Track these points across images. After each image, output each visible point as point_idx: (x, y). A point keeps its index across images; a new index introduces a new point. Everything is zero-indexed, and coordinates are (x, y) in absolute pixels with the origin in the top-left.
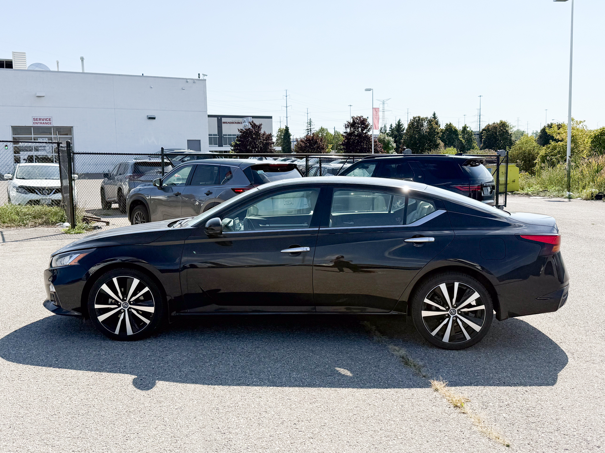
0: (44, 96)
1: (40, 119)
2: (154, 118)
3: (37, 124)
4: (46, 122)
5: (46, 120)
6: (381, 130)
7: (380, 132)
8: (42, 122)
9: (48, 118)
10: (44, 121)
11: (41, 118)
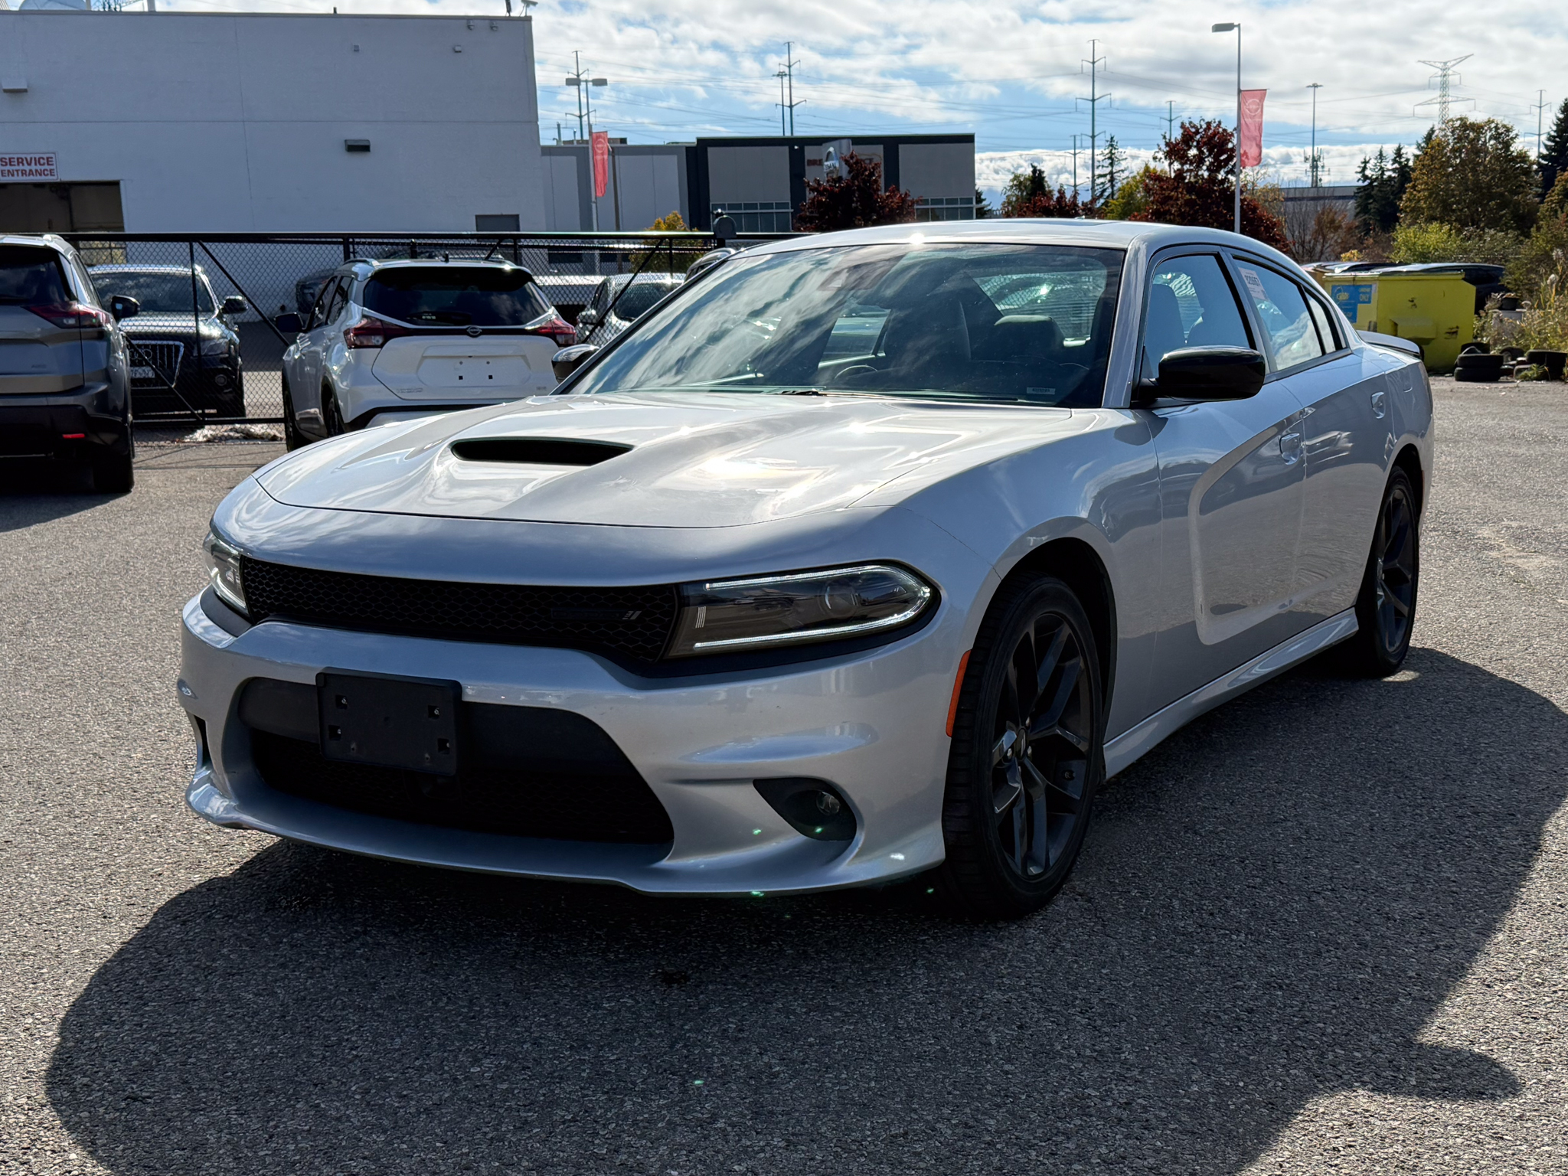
0: (25, 91)
1: (20, 161)
2: (365, 148)
3: (13, 175)
4: (39, 167)
5: (38, 161)
6: (1364, 168)
7: (1359, 176)
8: (27, 168)
9: (45, 156)
10: (33, 167)
11: (23, 156)
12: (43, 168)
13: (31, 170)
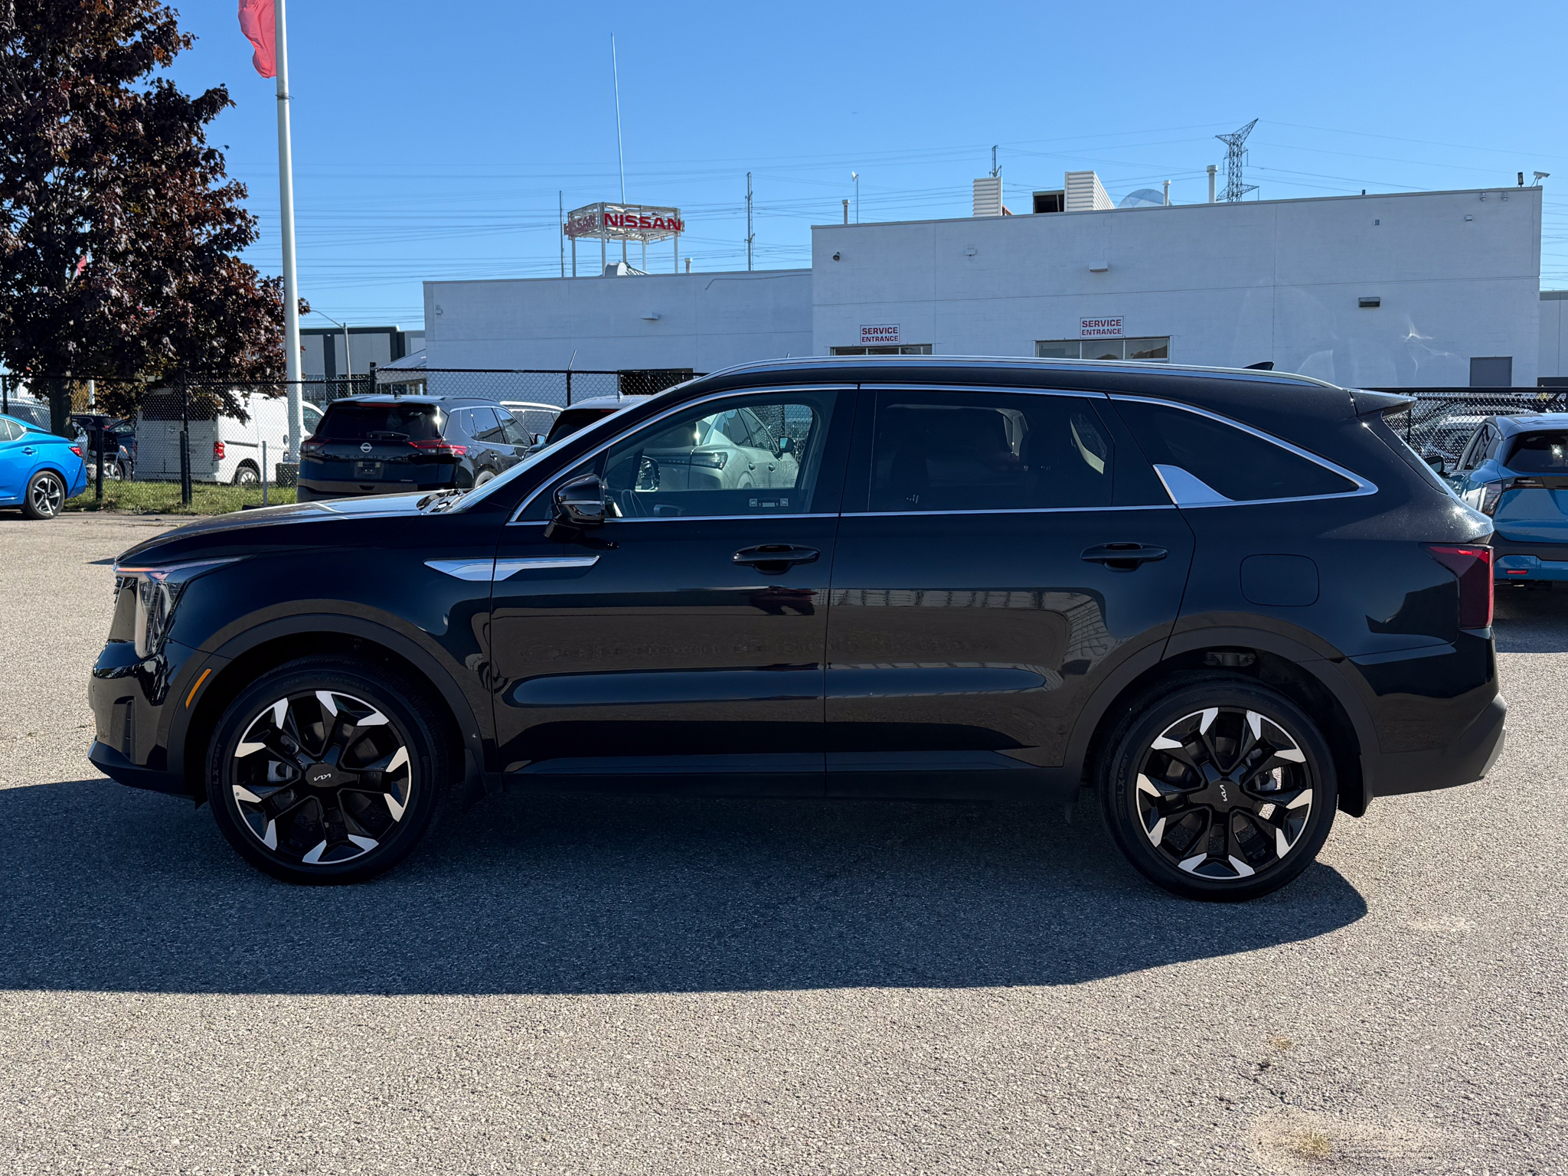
0: (1106, 270)
1: (1097, 323)
2: (1377, 304)
3: (1090, 334)
4: (1110, 328)
5: (1109, 323)
9: (1115, 319)
10: (1106, 327)
11: (1099, 320)
13: (1103, 328)
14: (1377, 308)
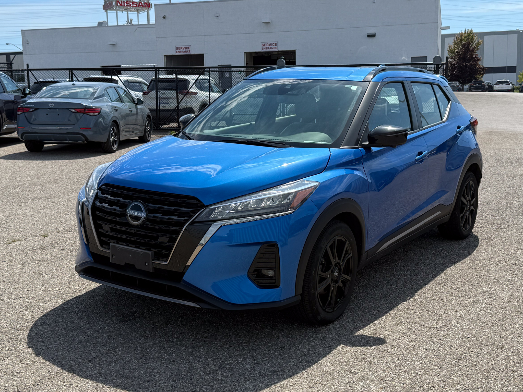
3: (265, 49)
4: (272, 46)
9: (275, 43)
11: (268, 43)
12: (274, 46)
13: (270, 47)
14: (374, 38)
